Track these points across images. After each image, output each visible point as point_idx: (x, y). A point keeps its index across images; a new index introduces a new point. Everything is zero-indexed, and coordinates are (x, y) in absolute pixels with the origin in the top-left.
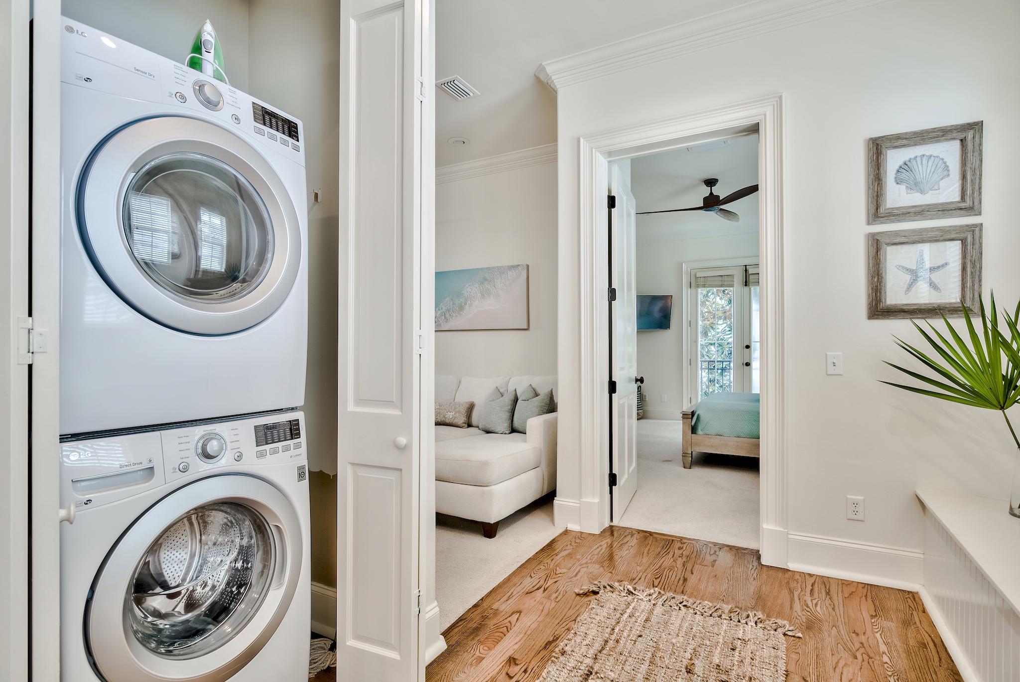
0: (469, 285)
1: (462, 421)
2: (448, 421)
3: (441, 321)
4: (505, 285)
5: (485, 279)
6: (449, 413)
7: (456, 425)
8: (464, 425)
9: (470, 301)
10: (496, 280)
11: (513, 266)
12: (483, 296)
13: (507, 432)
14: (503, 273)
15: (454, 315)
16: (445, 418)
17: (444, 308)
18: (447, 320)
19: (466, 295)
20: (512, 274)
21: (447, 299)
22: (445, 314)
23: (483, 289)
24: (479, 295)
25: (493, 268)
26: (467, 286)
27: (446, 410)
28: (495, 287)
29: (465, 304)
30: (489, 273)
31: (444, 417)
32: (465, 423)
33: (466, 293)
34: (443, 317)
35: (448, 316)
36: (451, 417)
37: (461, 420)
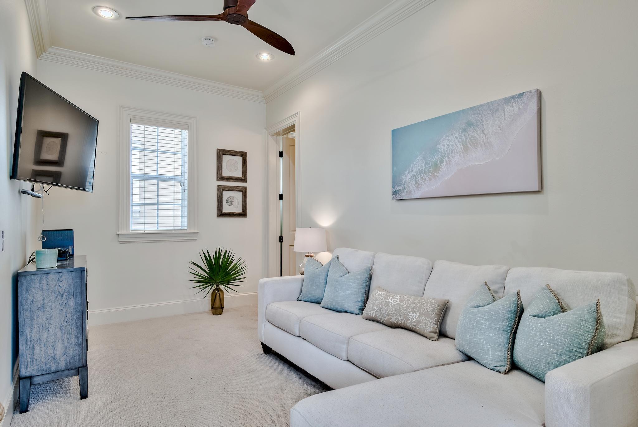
0: (447, 136)
1: (432, 330)
2: (410, 326)
3: (411, 187)
4: (499, 127)
5: (470, 124)
6: (412, 314)
7: (421, 333)
8: (433, 335)
9: (448, 158)
10: (485, 122)
11: (513, 97)
12: (466, 149)
13: (503, 369)
14: (498, 110)
15: (427, 178)
16: (407, 320)
17: (415, 170)
18: (419, 185)
19: (443, 151)
20: (513, 108)
21: (419, 158)
22: (416, 178)
23: (466, 139)
24: (460, 147)
25: (481, 106)
26: (444, 137)
27: (408, 308)
28: (484, 133)
29: (442, 162)
30: (474, 114)
31: (405, 317)
32: (435, 333)
33: (442, 147)
34: (414, 182)
35: (419, 179)
36: (414, 320)
37: (430, 326)
